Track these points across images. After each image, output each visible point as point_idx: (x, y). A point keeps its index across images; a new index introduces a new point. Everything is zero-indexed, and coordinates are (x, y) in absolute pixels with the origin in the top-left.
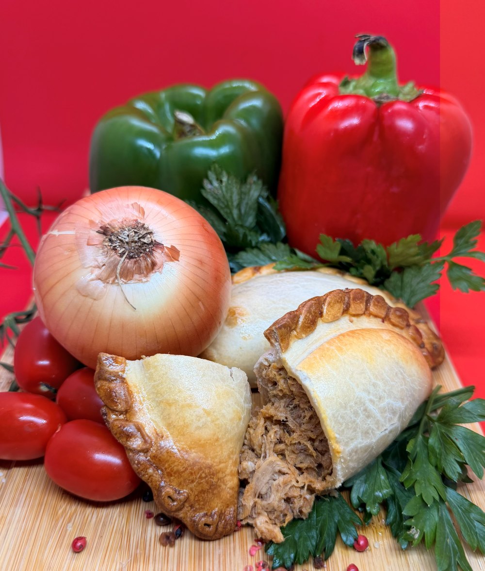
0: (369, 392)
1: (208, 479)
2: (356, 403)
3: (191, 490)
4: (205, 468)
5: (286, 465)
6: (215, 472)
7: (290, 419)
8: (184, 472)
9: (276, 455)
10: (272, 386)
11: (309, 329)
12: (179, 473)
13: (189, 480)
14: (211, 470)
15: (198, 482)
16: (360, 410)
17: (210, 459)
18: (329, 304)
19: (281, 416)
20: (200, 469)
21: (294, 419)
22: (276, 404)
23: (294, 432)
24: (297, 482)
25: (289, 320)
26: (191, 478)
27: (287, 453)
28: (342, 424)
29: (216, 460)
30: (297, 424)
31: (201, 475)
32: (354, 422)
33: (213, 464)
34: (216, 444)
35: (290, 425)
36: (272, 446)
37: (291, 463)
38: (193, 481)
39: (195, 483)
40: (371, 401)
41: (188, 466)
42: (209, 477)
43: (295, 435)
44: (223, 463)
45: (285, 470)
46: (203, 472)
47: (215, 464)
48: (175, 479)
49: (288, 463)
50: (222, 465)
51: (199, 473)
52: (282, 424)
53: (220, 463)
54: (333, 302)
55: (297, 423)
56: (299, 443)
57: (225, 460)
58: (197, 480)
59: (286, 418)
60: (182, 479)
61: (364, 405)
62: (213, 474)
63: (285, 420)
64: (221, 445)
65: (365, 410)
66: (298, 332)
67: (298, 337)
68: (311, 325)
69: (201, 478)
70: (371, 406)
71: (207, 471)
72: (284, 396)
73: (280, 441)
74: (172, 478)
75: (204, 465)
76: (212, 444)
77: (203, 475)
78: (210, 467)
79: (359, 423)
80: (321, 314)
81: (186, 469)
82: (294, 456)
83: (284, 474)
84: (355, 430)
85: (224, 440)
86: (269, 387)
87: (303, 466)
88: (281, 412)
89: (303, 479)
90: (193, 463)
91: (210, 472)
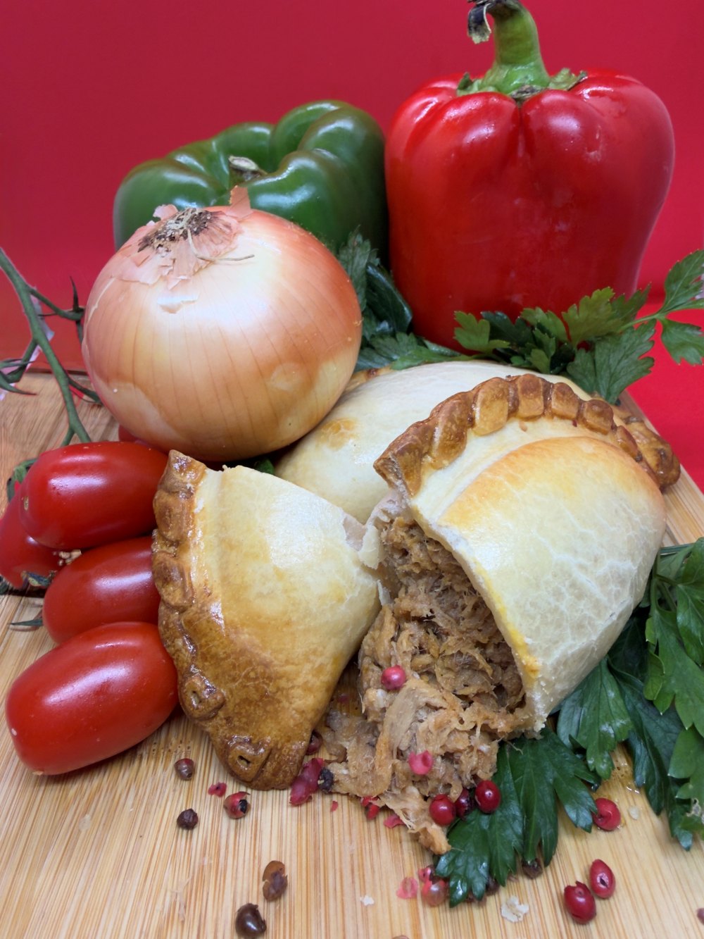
0: (576, 552)
1: (260, 683)
2: (555, 576)
3: (231, 691)
4: (258, 665)
5: (437, 693)
6: (273, 676)
7: (439, 612)
8: (223, 659)
9: (417, 676)
10: (400, 558)
11: (453, 450)
12: (215, 659)
13: (229, 676)
14: (267, 671)
15: (241, 683)
16: (565, 586)
17: (270, 651)
18: (483, 402)
19: (421, 609)
20: (249, 663)
21: (445, 613)
22: (412, 590)
23: (447, 634)
24: (462, 722)
25: (416, 437)
26: (233, 673)
27: (438, 670)
28: (533, 618)
29: (281, 656)
30: (452, 620)
31: (248, 673)
32: (556, 609)
33: (272, 662)
34: (284, 629)
35: (440, 624)
36: (408, 659)
37: (448, 687)
38: (234, 680)
39: (237, 684)
40: (582, 567)
41: (233, 653)
42: (261, 681)
43: (450, 640)
44: (293, 664)
45: (437, 702)
46: (253, 670)
47: (276, 662)
48: (210, 668)
49: (441, 688)
50: (289, 668)
51: (245, 669)
52: (426, 622)
53: (287, 662)
54: (489, 398)
55: (451, 617)
56: (460, 653)
57: (296, 662)
58: (240, 680)
59: (431, 611)
60: (219, 670)
61: (570, 576)
62: (270, 678)
63: (430, 614)
64: (293, 634)
65: (573, 585)
66: (434, 458)
67: (437, 467)
68: (456, 443)
69: (247, 677)
70: (582, 578)
71: (260, 669)
72: (424, 573)
73: (422, 650)
74: (207, 664)
75: (258, 659)
76: (277, 628)
77: (252, 675)
78: (267, 665)
79: (566, 610)
80: (472, 422)
81: (228, 656)
82: (451, 675)
83: (436, 709)
84: (559, 626)
85: (301, 627)
86: (395, 560)
87: (470, 691)
88: (421, 602)
89: (471, 716)
90: (240, 651)
91: (265, 672)
